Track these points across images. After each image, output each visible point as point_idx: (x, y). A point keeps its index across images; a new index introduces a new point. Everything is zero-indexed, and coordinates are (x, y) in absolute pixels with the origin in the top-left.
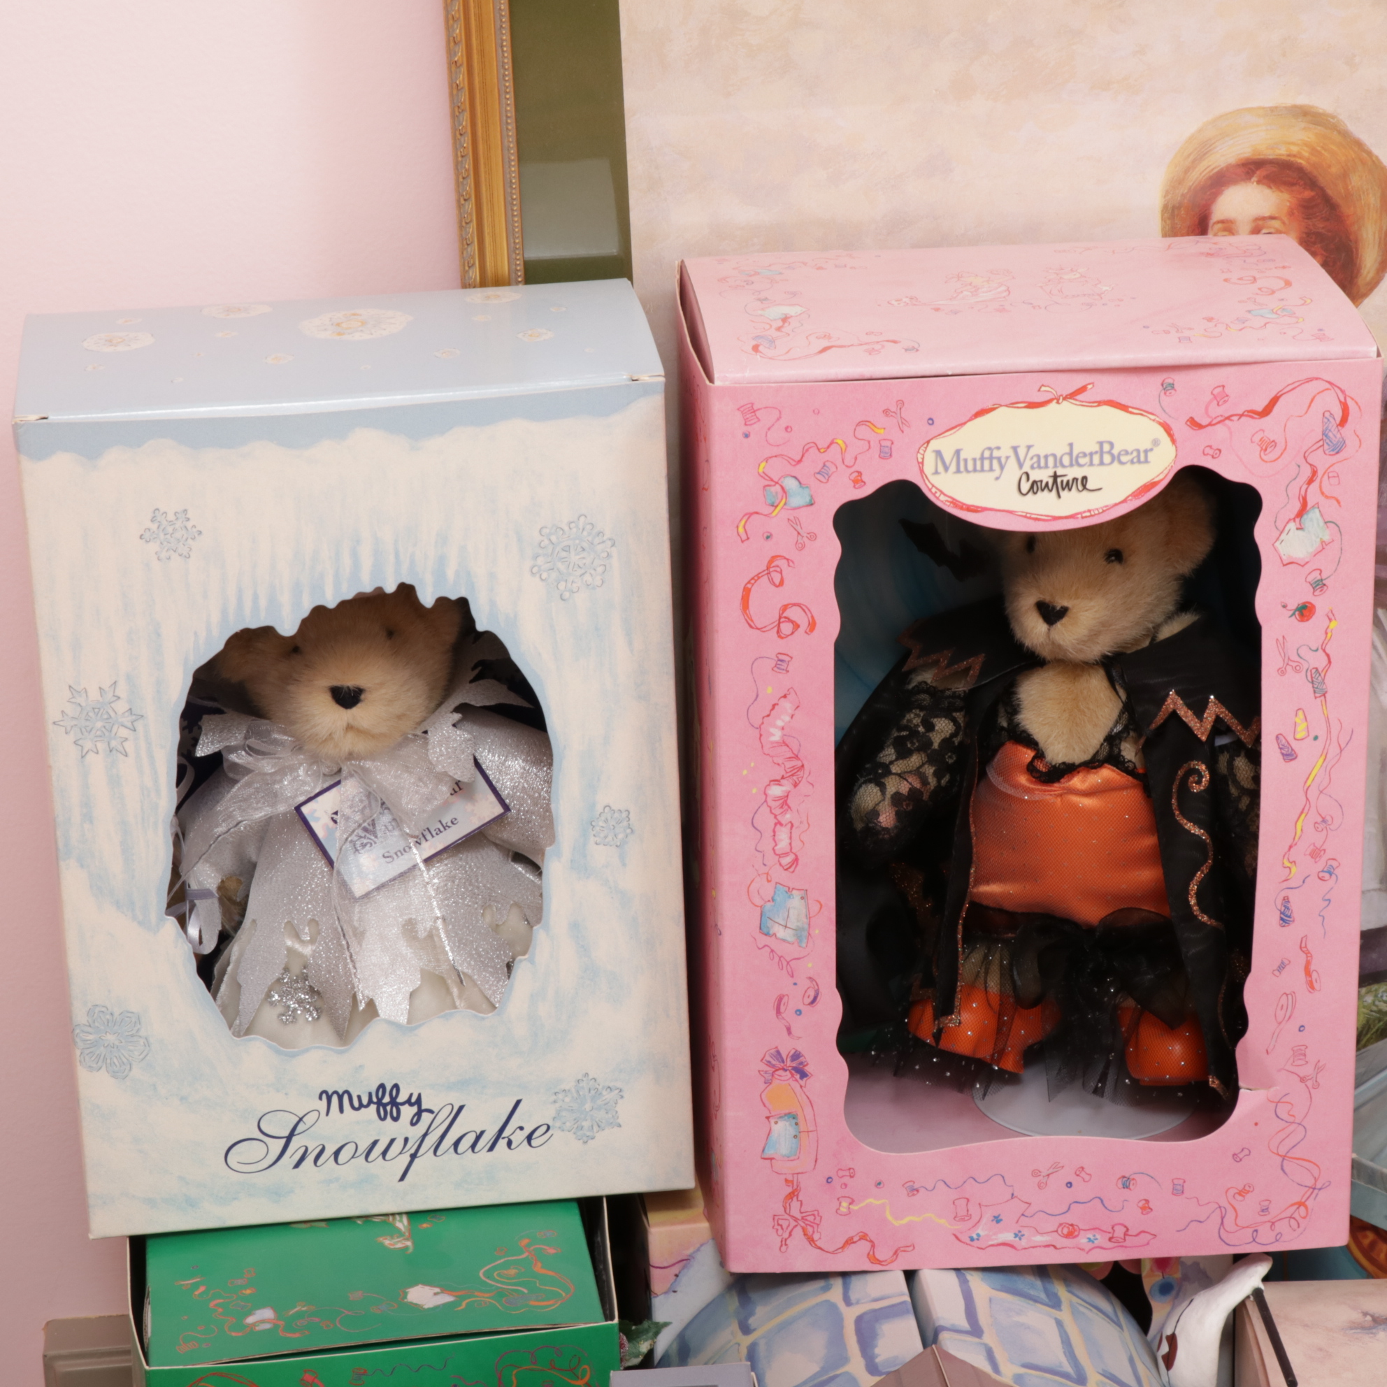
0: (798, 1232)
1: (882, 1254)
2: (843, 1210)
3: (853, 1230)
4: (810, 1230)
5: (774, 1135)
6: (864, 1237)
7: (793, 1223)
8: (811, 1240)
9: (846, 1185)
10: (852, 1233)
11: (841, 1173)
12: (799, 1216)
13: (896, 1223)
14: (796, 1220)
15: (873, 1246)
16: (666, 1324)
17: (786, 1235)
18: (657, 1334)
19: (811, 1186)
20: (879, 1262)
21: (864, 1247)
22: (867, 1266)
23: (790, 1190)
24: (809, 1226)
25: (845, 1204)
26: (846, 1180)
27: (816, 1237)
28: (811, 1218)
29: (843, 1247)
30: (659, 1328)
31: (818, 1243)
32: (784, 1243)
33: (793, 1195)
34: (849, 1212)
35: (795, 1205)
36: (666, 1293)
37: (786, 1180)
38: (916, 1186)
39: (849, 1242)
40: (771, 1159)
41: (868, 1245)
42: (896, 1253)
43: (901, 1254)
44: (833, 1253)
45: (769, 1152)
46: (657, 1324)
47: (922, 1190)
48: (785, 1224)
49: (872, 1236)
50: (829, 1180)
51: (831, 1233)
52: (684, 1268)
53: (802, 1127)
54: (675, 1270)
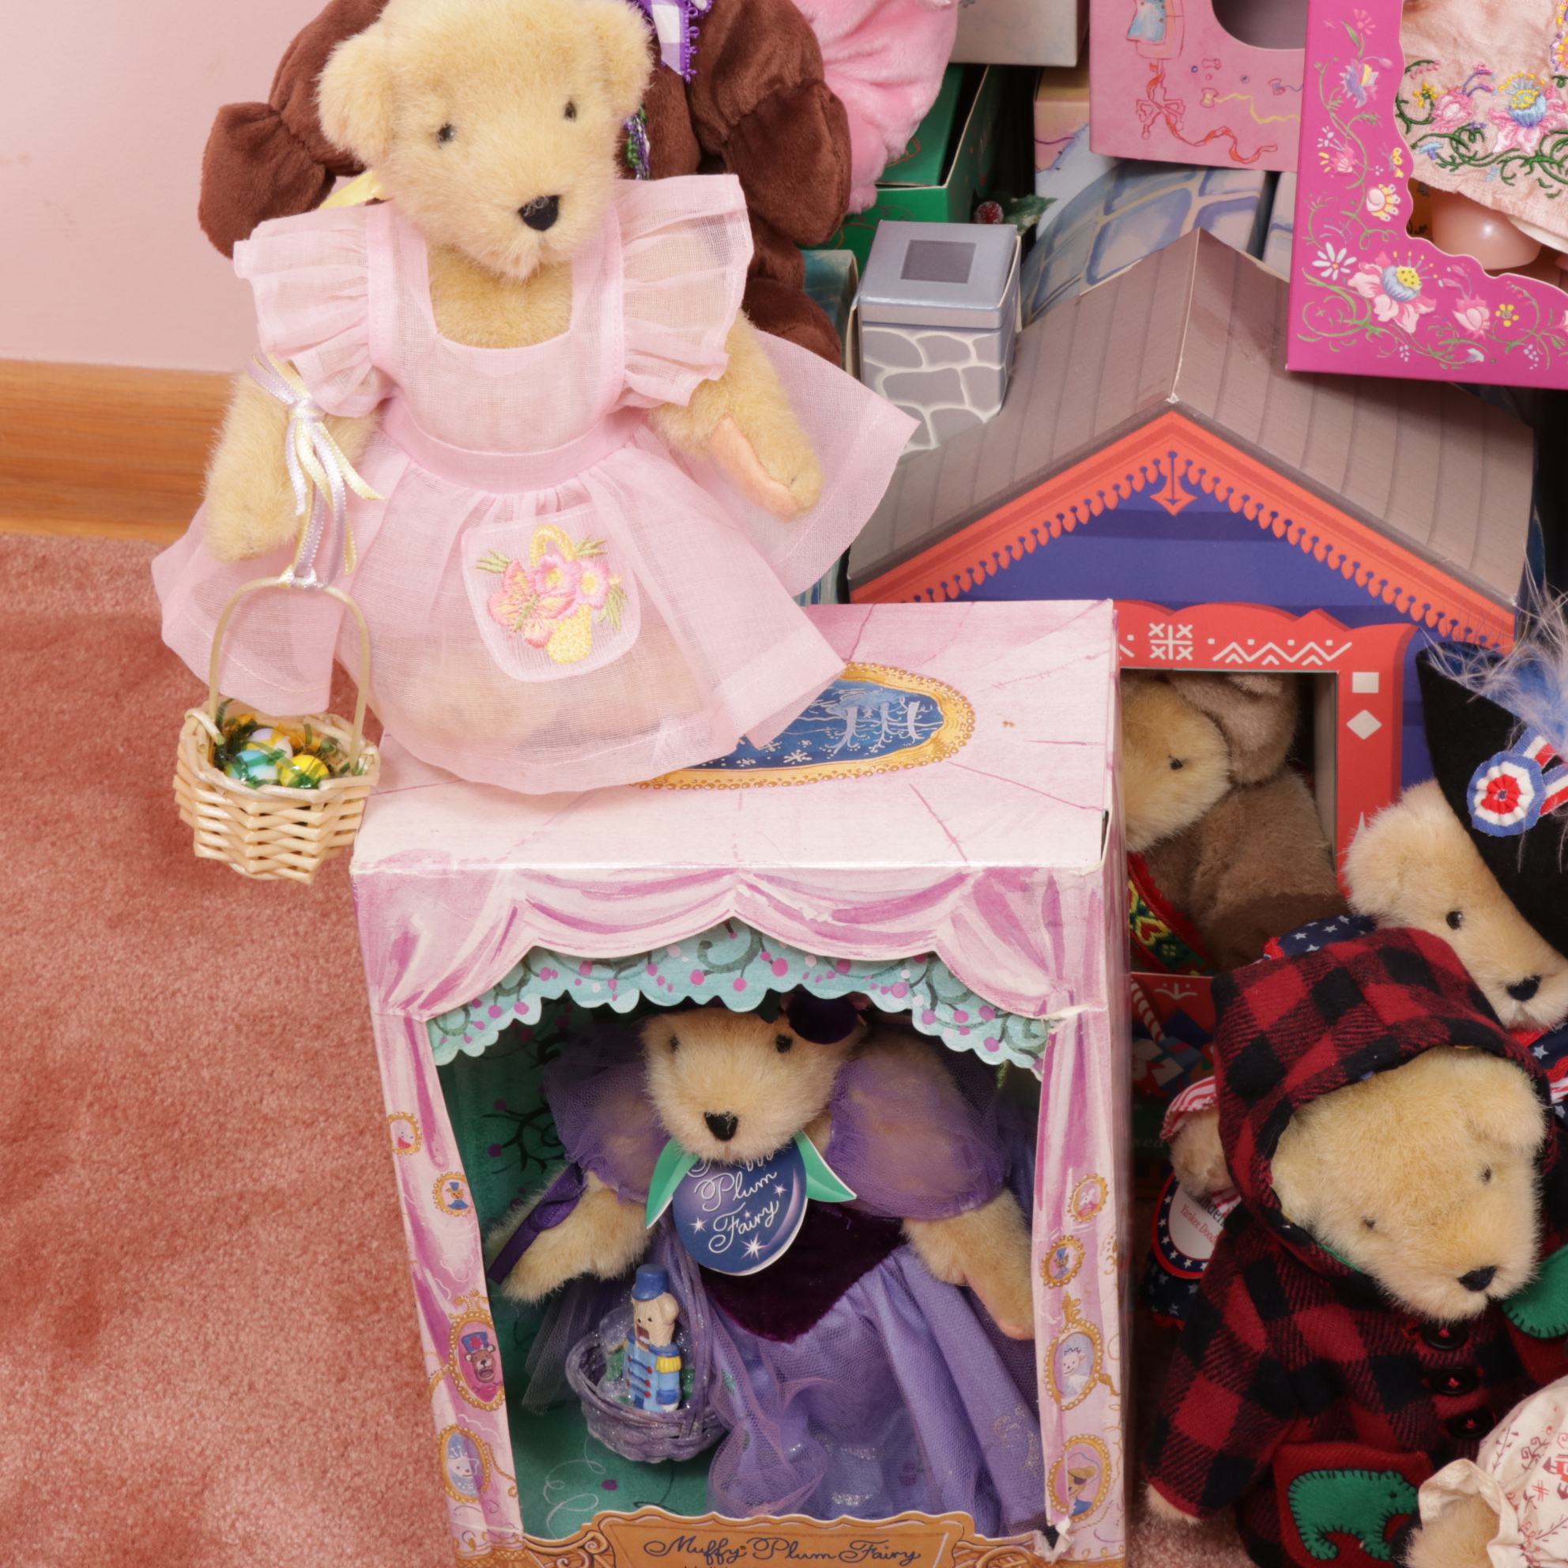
0: (1161, 119)
1: (1245, 151)
2: (1207, 102)
3: (1216, 124)
4: (1173, 119)
5: (1140, 17)
6: (1227, 132)
7: (1156, 110)
8: (1173, 130)
9: (1211, 76)
10: (1215, 127)
11: (1207, 63)
12: (1162, 103)
13: (1260, 121)
14: (1159, 107)
15: (1236, 142)
16: (1052, 201)
17: (1149, 122)
18: (1042, 210)
19: (1175, 74)
20: (1241, 160)
21: (1225, 142)
22: (1228, 163)
23: (1153, 75)
24: (1172, 115)
25: (1209, 96)
26: (1212, 71)
27: (1179, 126)
28: (1174, 107)
29: (1205, 140)
30: (1044, 204)
31: (1181, 134)
32: (1146, 129)
33: (1157, 81)
34: (1213, 106)
35: (1159, 91)
36: (1049, 169)
37: (1151, 65)
38: (1282, 84)
39: (1212, 135)
40: (1137, 41)
41: (1231, 141)
42: (1258, 152)
43: (1264, 154)
44: (1195, 145)
45: (1134, 34)
46: (1042, 200)
47: (1288, 90)
48: (1148, 109)
49: (1235, 132)
50: (1194, 69)
51: (1194, 123)
52: (1068, 146)
53: (1169, 11)
54: (1059, 147)
